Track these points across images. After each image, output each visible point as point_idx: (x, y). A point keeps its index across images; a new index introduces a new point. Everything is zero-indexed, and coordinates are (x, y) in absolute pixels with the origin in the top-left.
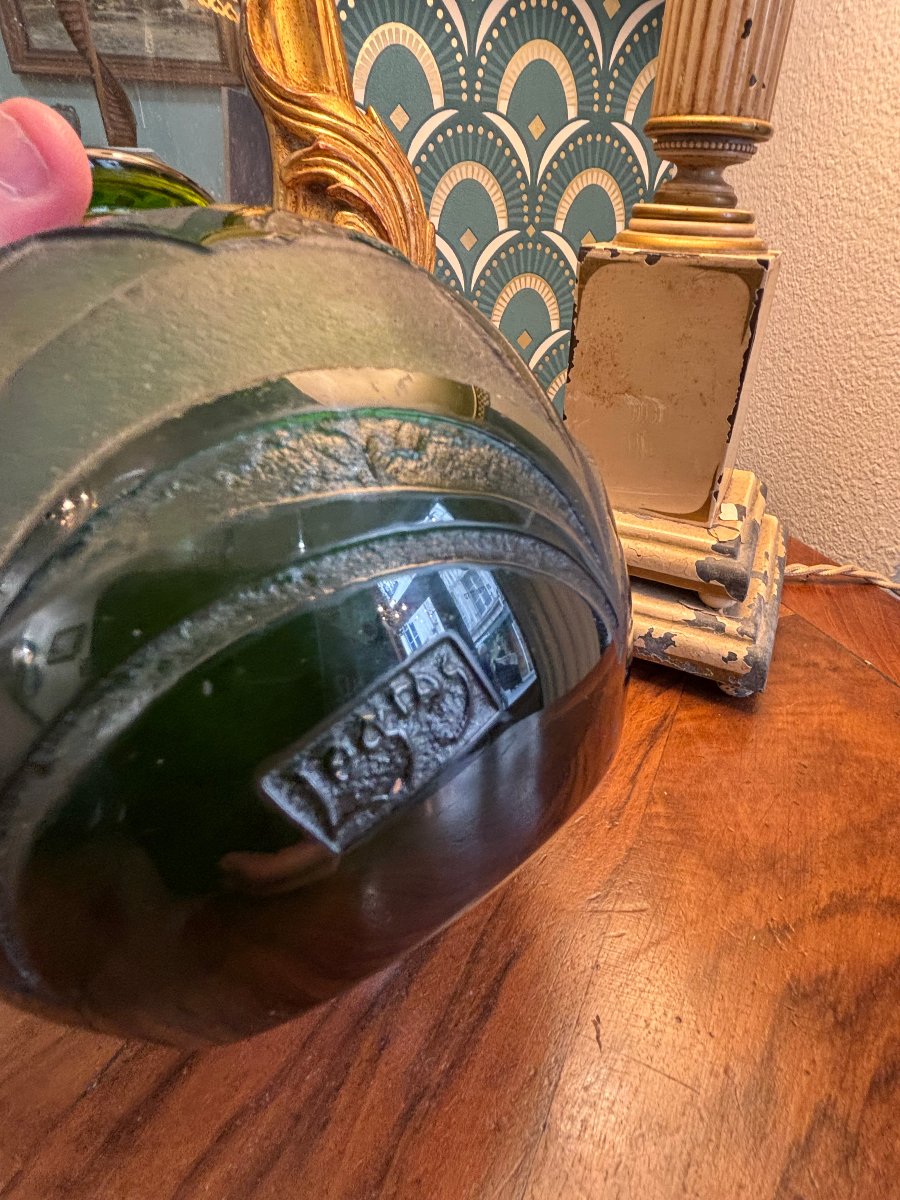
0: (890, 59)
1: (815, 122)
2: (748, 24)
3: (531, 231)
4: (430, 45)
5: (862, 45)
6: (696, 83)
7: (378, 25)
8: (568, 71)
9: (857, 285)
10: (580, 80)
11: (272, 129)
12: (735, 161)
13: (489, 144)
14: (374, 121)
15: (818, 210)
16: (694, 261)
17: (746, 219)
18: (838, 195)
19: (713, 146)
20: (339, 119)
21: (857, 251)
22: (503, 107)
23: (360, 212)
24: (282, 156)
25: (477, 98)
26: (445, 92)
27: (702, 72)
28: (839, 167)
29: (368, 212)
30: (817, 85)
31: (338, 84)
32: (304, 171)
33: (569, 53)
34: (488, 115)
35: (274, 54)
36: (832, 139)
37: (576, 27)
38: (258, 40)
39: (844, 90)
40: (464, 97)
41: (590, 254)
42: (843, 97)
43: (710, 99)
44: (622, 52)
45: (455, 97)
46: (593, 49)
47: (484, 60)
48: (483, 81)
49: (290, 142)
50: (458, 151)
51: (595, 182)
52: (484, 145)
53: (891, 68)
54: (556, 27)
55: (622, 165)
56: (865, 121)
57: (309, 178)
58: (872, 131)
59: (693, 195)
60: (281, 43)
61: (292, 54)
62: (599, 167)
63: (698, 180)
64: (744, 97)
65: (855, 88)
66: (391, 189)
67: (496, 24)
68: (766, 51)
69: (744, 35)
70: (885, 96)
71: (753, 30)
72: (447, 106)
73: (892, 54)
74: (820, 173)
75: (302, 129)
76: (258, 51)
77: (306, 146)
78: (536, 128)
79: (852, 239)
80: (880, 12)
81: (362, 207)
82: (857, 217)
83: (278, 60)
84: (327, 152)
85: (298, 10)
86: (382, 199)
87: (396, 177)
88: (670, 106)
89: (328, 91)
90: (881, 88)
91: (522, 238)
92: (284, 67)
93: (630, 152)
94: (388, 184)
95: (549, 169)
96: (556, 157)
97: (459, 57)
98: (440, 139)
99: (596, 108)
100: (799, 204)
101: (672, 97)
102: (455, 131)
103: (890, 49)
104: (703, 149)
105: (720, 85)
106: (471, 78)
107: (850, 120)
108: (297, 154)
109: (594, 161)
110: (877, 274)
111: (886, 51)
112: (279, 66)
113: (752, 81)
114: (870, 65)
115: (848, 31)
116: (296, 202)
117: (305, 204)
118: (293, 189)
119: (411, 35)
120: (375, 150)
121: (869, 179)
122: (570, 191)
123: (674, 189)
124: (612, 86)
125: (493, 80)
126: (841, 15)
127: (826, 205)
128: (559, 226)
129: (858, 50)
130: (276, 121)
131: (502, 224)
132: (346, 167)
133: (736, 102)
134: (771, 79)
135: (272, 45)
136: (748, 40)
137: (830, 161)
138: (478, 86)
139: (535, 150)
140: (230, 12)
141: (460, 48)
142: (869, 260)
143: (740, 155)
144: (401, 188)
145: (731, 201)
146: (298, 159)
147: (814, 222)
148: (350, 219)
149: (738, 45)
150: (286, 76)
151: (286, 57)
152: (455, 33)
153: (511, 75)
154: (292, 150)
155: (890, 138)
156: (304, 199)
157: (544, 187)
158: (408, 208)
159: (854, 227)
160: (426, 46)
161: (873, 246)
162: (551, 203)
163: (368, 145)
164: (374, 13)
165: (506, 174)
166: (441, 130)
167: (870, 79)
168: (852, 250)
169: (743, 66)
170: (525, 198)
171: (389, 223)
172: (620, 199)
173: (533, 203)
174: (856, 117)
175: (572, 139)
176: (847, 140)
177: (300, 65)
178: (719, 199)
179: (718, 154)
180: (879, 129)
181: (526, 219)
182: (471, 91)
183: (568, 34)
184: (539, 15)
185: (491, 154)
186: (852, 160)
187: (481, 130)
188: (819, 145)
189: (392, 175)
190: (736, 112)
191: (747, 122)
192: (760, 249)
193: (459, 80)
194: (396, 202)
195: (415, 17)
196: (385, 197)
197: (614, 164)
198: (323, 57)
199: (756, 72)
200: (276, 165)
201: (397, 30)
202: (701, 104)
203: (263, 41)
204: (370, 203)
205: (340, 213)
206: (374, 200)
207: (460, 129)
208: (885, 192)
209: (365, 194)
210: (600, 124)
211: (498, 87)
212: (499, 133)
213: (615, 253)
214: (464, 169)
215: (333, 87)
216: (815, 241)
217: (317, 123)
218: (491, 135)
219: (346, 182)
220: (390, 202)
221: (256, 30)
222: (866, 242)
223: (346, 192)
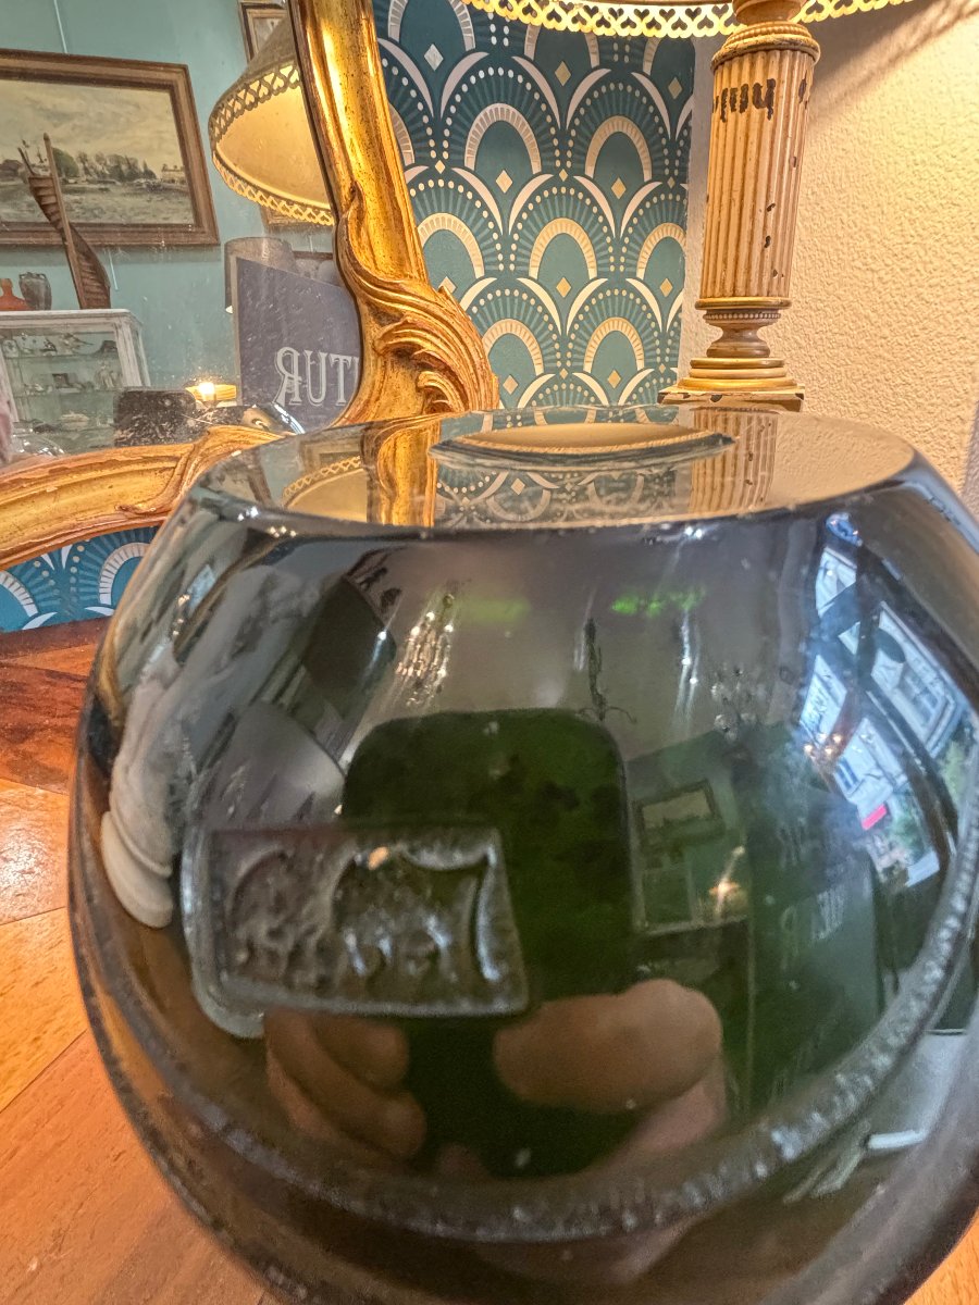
0: (855, 229)
1: (803, 275)
2: (768, 239)
3: (564, 373)
4: (471, 229)
5: (831, 218)
6: (735, 276)
7: (427, 216)
8: (587, 241)
9: (858, 401)
10: (598, 248)
11: (364, 309)
12: (767, 324)
13: (524, 304)
14: (448, 298)
15: (815, 343)
16: (748, 398)
17: (779, 365)
18: (831, 331)
19: (752, 316)
20: (421, 298)
21: (853, 374)
22: (534, 273)
23: (440, 371)
24: (374, 331)
25: (512, 267)
26: (485, 264)
27: (739, 269)
28: (827, 309)
29: (447, 371)
30: (800, 247)
31: (418, 271)
32: (395, 341)
33: (587, 227)
34: (522, 280)
35: (368, 252)
36: (819, 287)
37: (591, 207)
38: (356, 243)
39: (823, 251)
40: (501, 267)
41: (667, 397)
42: (823, 256)
43: (747, 286)
44: (630, 223)
45: (493, 268)
46: (606, 222)
47: (516, 237)
48: (517, 254)
49: (380, 318)
50: (498, 311)
51: (616, 329)
52: (520, 305)
53: (857, 236)
54: (575, 208)
55: (638, 313)
56: (844, 274)
57: (398, 346)
58: (851, 282)
59: (739, 350)
60: (372, 243)
61: (381, 252)
62: (619, 316)
63: (740, 339)
64: (770, 284)
65: (831, 250)
66: (464, 351)
67: (525, 209)
68: (782, 254)
69: (766, 246)
70: (856, 256)
71: (771, 242)
72: (487, 274)
73: (856, 226)
74: (813, 314)
75: (392, 308)
76: (355, 251)
77: (394, 321)
78: (563, 288)
79: (847, 364)
80: (842, 196)
81: (442, 367)
82: (849, 347)
83: (370, 256)
84: (413, 325)
85: (386, 219)
86: (458, 359)
87: (467, 341)
88: (717, 290)
89: (411, 277)
90: (852, 250)
91: (557, 380)
92: (375, 262)
93: (644, 301)
94: (462, 347)
95: (576, 320)
96: (581, 311)
97: (495, 236)
98: (482, 302)
99: (612, 268)
100: (798, 338)
101: (718, 285)
102: (494, 295)
103: (854, 223)
104: (743, 318)
105: (753, 277)
106: (506, 251)
107: (831, 273)
108: (388, 327)
109: (614, 311)
110: (873, 391)
111: (852, 224)
112: (371, 261)
113: (775, 273)
114: (840, 234)
115: (818, 209)
116: (385, 366)
117: (393, 367)
118: (383, 355)
119: (455, 222)
120: (451, 321)
121: (854, 318)
122: (596, 338)
123: (724, 346)
124: (624, 250)
125: (524, 252)
126: (810, 197)
127: (821, 339)
128: (588, 367)
129: (829, 222)
130: (369, 303)
131: (539, 370)
132: (429, 336)
133: (765, 287)
134: (787, 270)
135: (367, 246)
136: (769, 249)
137: (820, 305)
138: (512, 257)
139: (563, 306)
140: (272, 203)
141: (496, 229)
142: (864, 380)
143: (770, 320)
144: (471, 349)
145: (766, 352)
146: (390, 332)
147: (813, 352)
148: (435, 378)
149: (763, 251)
150: (377, 268)
151: (376, 254)
152: (491, 218)
153: (540, 247)
154: (382, 325)
155: (865, 287)
156: (392, 362)
157: (573, 336)
158: (478, 366)
159: (848, 355)
160: (467, 229)
161: (866, 370)
162: (580, 349)
163: (445, 317)
164: (424, 208)
165: (539, 328)
166: (482, 295)
167: (842, 243)
168: (849, 374)
169: (767, 264)
170: (557, 346)
171: (464, 379)
172: (638, 341)
173: (564, 349)
174: (836, 272)
175: (594, 294)
176: (830, 289)
177: (388, 259)
178: (758, 352)
179: (755, 321)
180: (855, 280)
181: (559, 364)
182: (506, 262)
183: (585, 213)
184: (560, 200)
185: (526, 311)
186: (838, 303)
187: (516, 293)
188: (809, 292)
189: (465, 340)
190: (765, 293)
191: (773, 300)
192: (791, 384)
193: (495, 254)
194: (468, 361)
195: (458, 208)
196: (460, 357)
197: (631, 312)
198: (407, 252)
199: (777, 268)
200: (368, 337)
201: (443, 219)
202: (740, 289)
203: (359, 244)
204: (449, 363)
205: (423, 373)
206: (453, 362)
207: (498, 293)
208: (869, 327)
209: (445, 357)
210: (617, 281)
211: (529, 258)
212: (532, 294)
213: (686, 396)
214: (503, 325)
215: (415, 274)
216: (817, 367)
217: (403, 303)
218: (525, 296)
219: (428, 347)
220: (464, 362)
221: (354, 237)
222: (860, 367)
223: (430, 355)
